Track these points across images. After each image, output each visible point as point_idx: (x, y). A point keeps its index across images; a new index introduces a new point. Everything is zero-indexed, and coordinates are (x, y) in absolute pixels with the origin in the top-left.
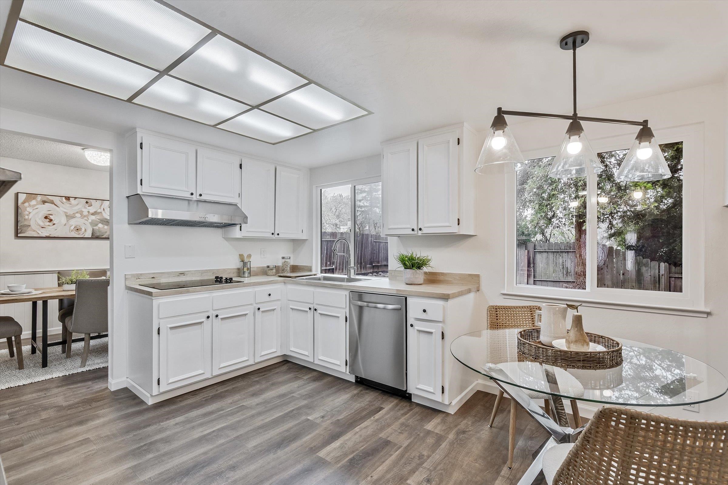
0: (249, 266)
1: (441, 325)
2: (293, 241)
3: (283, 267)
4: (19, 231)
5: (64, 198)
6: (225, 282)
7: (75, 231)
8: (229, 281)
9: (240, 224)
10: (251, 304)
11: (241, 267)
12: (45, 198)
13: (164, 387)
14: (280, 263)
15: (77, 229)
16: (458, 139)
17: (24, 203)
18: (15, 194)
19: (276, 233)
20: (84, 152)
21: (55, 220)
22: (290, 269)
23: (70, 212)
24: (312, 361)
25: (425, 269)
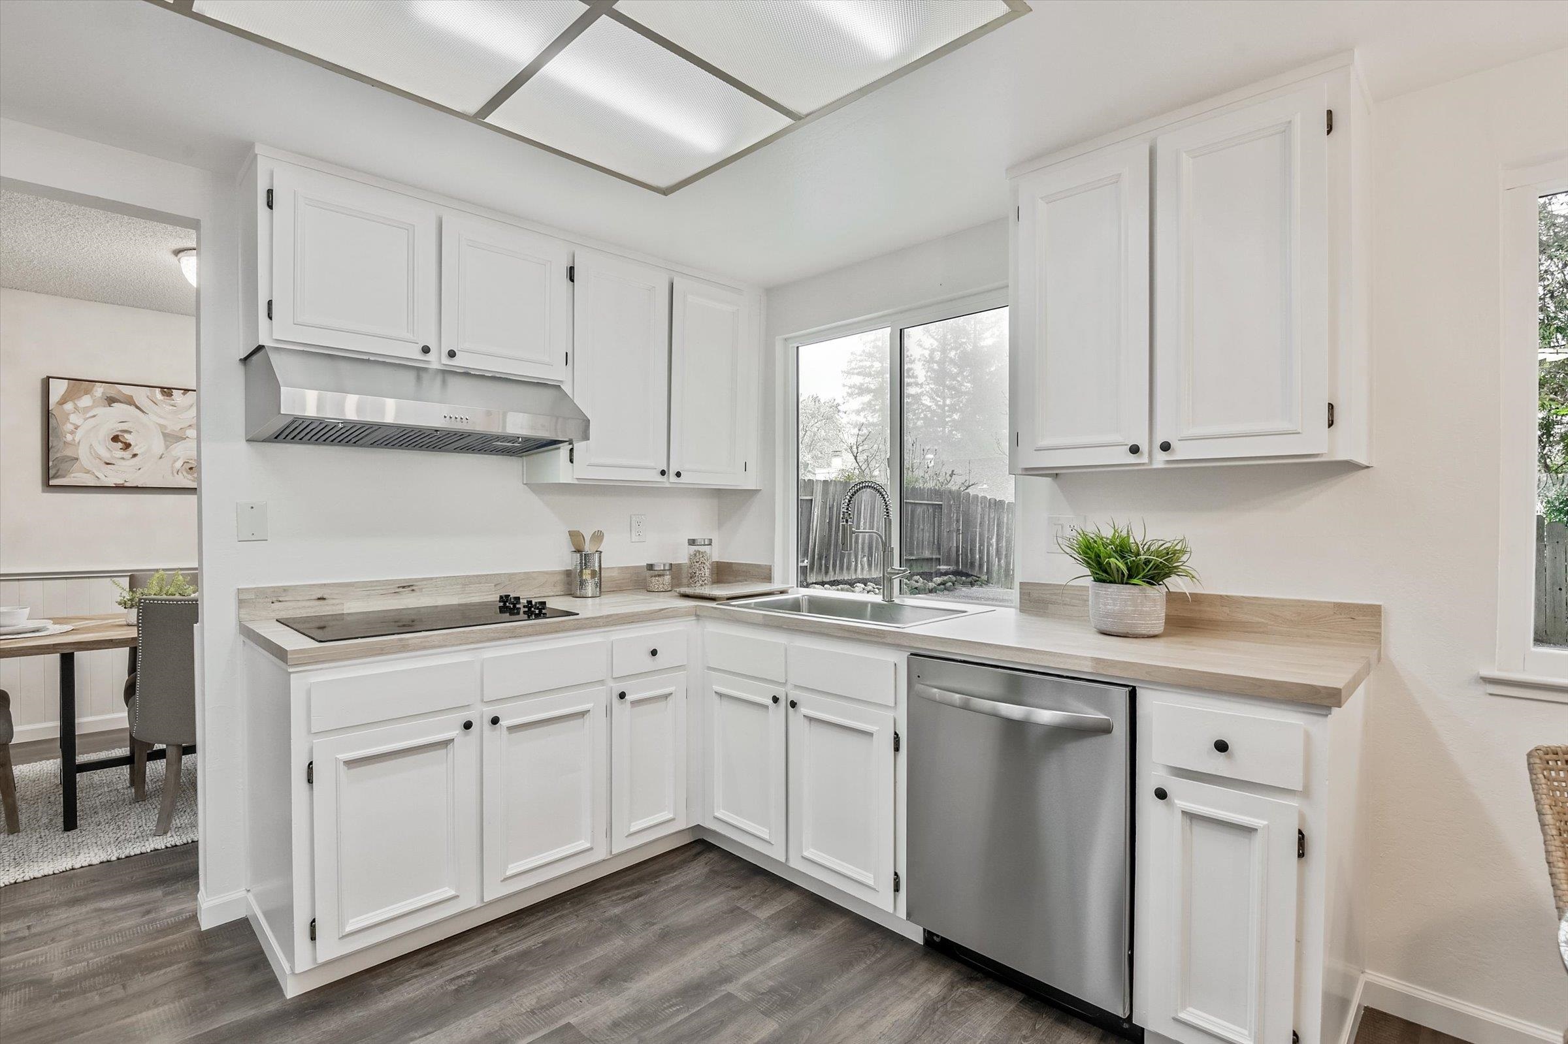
0: (597, 565)
1: (1293, 803)
2: (719, 493)
3: (691, 567)
4: (52, 472)
5: (158, 390)
6: (525, 612)
7: (185, 473)
8: (537, 610)
9: (571, 442)
10: (601, 682)
11: (576, 568)
12: (112, 391)
13: (329, 948)
14: (682, 556)
15: (191, 468)
16: (1330, 113)
17: (62, 402)
18: (43, 379)
19: (673, 471)
20: (179, 260)
21: (136, 445)
22: (712, 573)
23: (173, 426)
24: (783, 860)
25: (1175, 583)
